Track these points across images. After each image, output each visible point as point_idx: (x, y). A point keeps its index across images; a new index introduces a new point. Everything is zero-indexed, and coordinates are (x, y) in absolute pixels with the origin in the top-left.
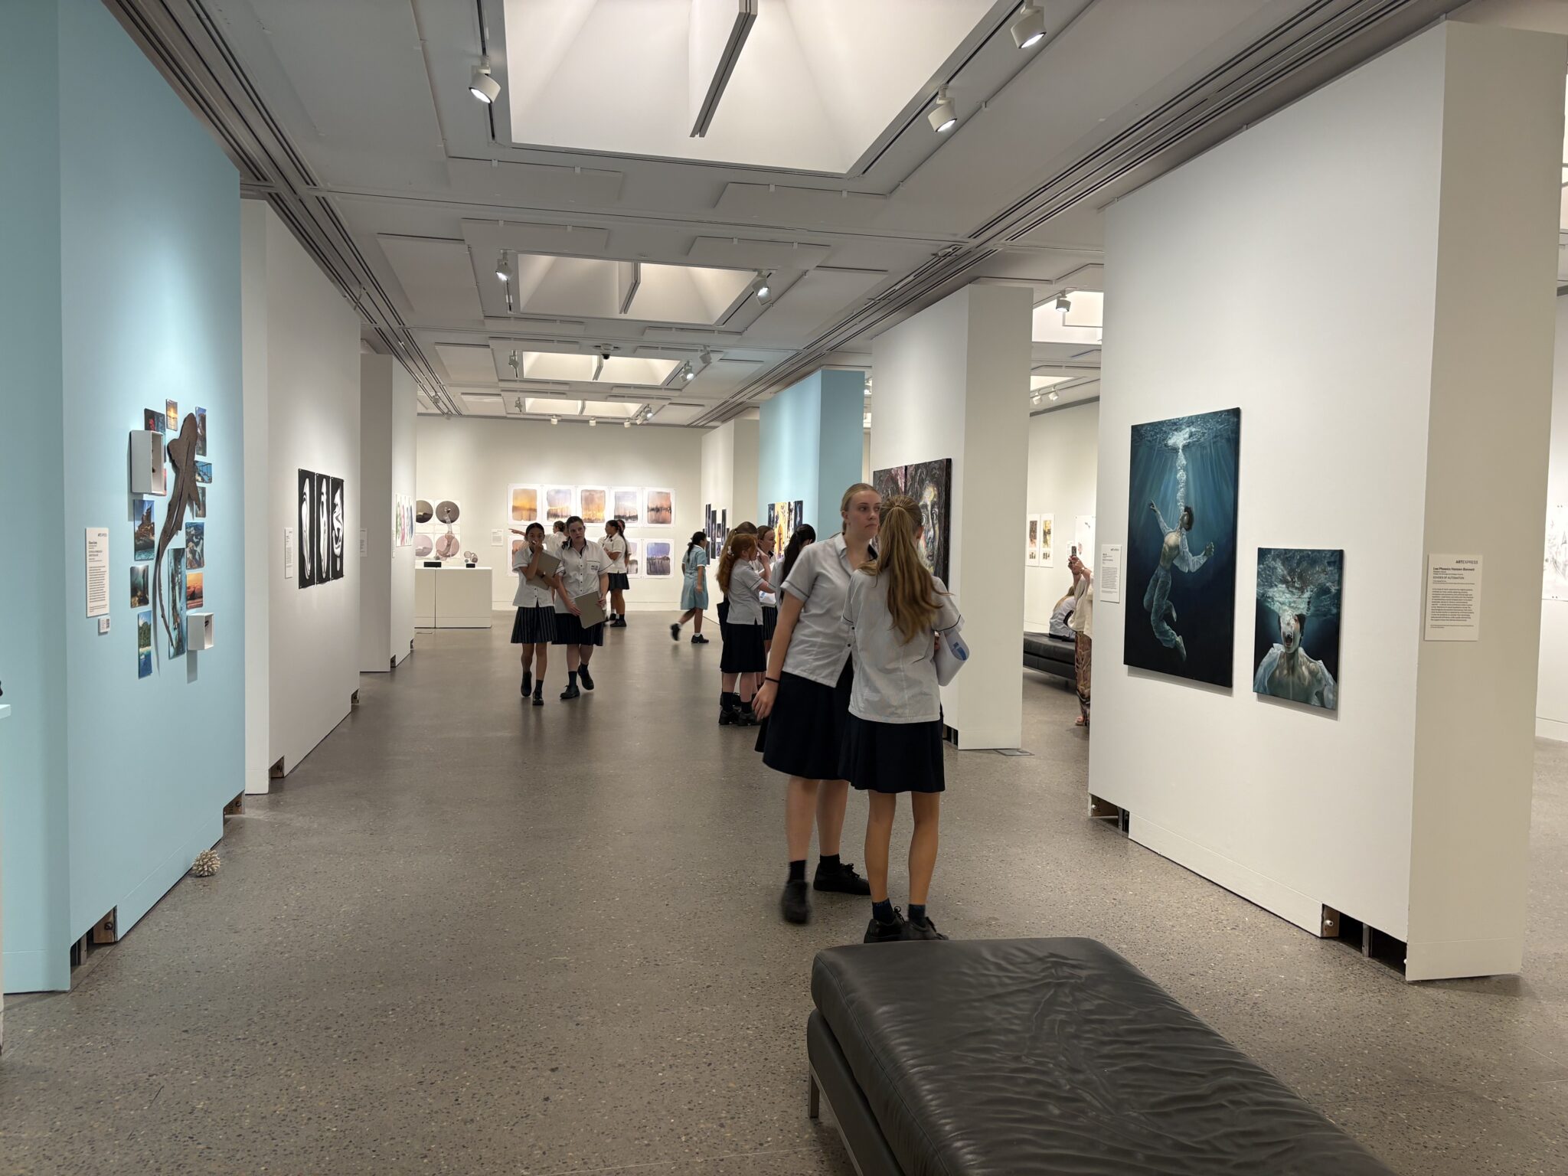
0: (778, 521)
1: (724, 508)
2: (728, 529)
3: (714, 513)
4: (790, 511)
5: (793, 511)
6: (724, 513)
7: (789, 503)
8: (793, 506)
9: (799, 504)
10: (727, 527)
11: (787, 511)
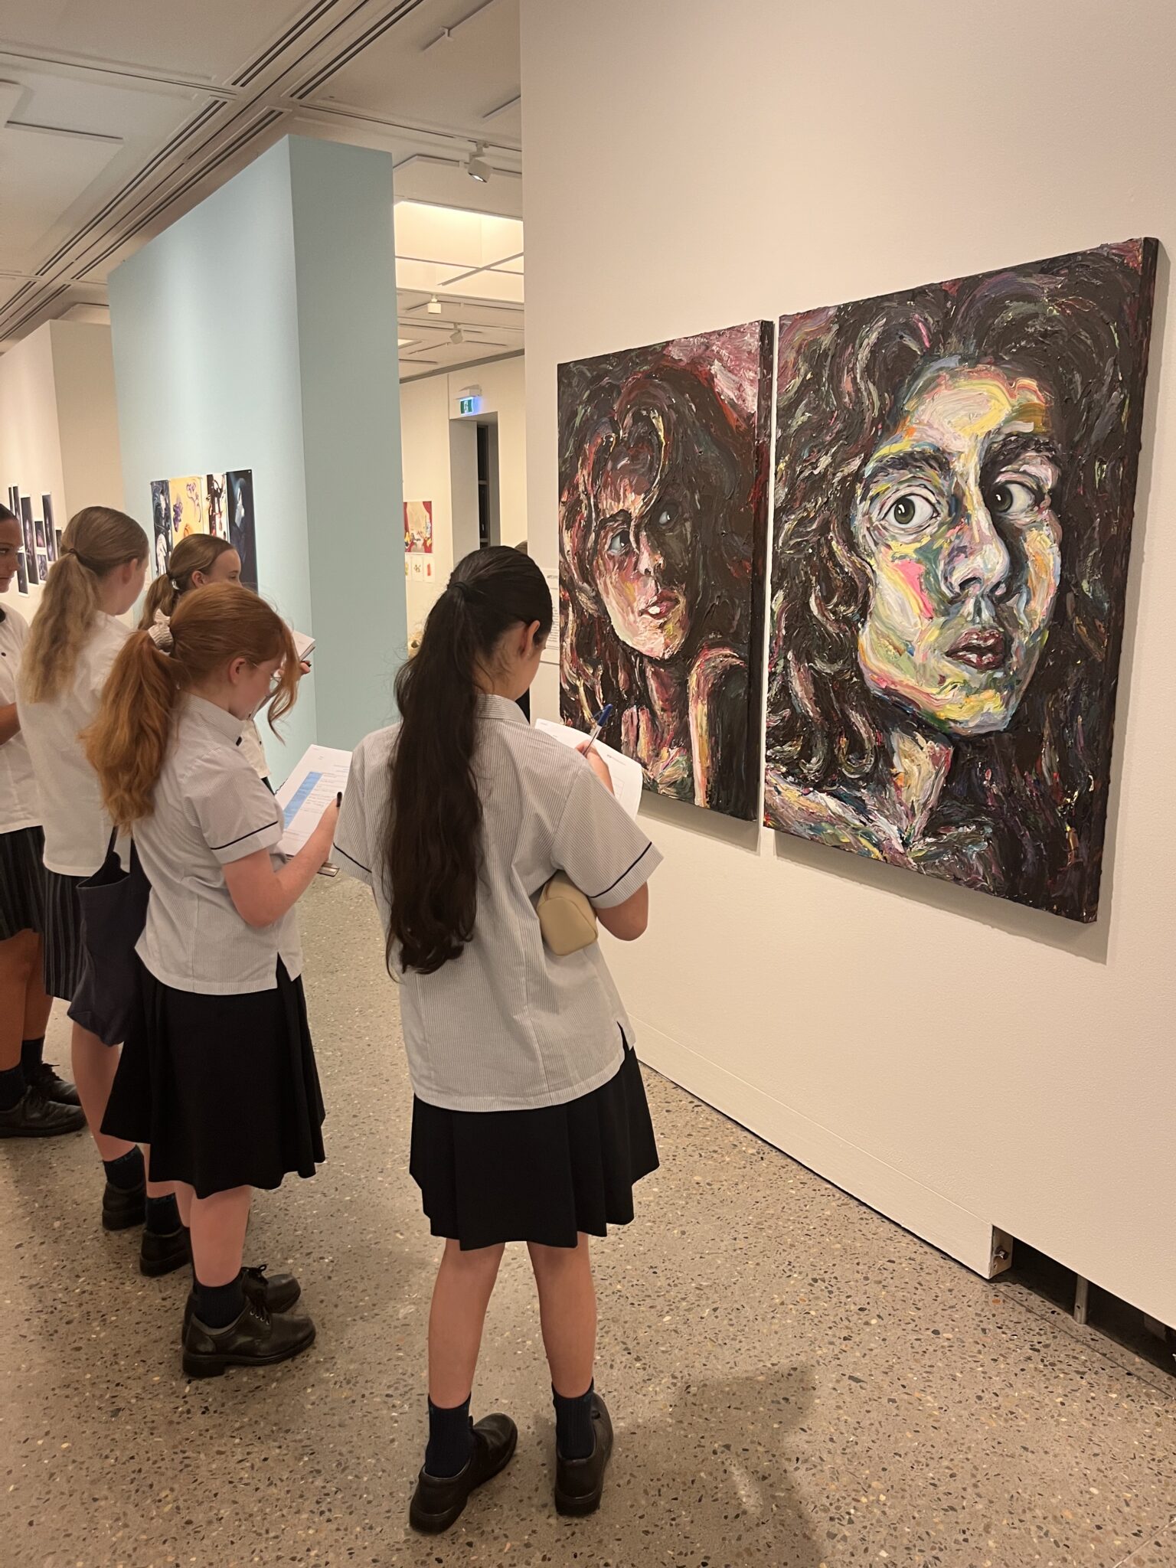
0: (182, 517)
1: (46, 493)
2: (58, 532)
3: (26, 501)
4: (214, 494)
5: (224, 495)
6: (46, 501)
7: (210, 478)
8: (220, 481)
9: (242, 479)
10: (56, 527)
11: (205, 493)
